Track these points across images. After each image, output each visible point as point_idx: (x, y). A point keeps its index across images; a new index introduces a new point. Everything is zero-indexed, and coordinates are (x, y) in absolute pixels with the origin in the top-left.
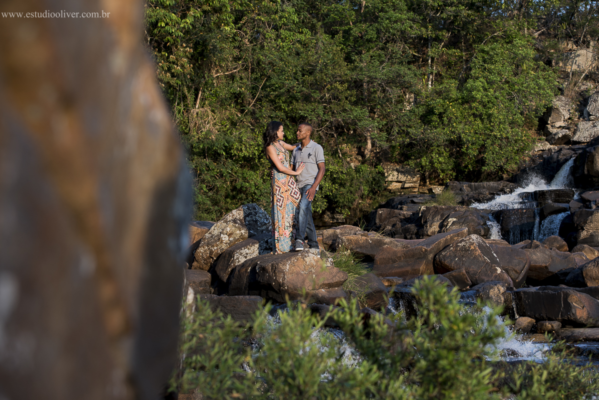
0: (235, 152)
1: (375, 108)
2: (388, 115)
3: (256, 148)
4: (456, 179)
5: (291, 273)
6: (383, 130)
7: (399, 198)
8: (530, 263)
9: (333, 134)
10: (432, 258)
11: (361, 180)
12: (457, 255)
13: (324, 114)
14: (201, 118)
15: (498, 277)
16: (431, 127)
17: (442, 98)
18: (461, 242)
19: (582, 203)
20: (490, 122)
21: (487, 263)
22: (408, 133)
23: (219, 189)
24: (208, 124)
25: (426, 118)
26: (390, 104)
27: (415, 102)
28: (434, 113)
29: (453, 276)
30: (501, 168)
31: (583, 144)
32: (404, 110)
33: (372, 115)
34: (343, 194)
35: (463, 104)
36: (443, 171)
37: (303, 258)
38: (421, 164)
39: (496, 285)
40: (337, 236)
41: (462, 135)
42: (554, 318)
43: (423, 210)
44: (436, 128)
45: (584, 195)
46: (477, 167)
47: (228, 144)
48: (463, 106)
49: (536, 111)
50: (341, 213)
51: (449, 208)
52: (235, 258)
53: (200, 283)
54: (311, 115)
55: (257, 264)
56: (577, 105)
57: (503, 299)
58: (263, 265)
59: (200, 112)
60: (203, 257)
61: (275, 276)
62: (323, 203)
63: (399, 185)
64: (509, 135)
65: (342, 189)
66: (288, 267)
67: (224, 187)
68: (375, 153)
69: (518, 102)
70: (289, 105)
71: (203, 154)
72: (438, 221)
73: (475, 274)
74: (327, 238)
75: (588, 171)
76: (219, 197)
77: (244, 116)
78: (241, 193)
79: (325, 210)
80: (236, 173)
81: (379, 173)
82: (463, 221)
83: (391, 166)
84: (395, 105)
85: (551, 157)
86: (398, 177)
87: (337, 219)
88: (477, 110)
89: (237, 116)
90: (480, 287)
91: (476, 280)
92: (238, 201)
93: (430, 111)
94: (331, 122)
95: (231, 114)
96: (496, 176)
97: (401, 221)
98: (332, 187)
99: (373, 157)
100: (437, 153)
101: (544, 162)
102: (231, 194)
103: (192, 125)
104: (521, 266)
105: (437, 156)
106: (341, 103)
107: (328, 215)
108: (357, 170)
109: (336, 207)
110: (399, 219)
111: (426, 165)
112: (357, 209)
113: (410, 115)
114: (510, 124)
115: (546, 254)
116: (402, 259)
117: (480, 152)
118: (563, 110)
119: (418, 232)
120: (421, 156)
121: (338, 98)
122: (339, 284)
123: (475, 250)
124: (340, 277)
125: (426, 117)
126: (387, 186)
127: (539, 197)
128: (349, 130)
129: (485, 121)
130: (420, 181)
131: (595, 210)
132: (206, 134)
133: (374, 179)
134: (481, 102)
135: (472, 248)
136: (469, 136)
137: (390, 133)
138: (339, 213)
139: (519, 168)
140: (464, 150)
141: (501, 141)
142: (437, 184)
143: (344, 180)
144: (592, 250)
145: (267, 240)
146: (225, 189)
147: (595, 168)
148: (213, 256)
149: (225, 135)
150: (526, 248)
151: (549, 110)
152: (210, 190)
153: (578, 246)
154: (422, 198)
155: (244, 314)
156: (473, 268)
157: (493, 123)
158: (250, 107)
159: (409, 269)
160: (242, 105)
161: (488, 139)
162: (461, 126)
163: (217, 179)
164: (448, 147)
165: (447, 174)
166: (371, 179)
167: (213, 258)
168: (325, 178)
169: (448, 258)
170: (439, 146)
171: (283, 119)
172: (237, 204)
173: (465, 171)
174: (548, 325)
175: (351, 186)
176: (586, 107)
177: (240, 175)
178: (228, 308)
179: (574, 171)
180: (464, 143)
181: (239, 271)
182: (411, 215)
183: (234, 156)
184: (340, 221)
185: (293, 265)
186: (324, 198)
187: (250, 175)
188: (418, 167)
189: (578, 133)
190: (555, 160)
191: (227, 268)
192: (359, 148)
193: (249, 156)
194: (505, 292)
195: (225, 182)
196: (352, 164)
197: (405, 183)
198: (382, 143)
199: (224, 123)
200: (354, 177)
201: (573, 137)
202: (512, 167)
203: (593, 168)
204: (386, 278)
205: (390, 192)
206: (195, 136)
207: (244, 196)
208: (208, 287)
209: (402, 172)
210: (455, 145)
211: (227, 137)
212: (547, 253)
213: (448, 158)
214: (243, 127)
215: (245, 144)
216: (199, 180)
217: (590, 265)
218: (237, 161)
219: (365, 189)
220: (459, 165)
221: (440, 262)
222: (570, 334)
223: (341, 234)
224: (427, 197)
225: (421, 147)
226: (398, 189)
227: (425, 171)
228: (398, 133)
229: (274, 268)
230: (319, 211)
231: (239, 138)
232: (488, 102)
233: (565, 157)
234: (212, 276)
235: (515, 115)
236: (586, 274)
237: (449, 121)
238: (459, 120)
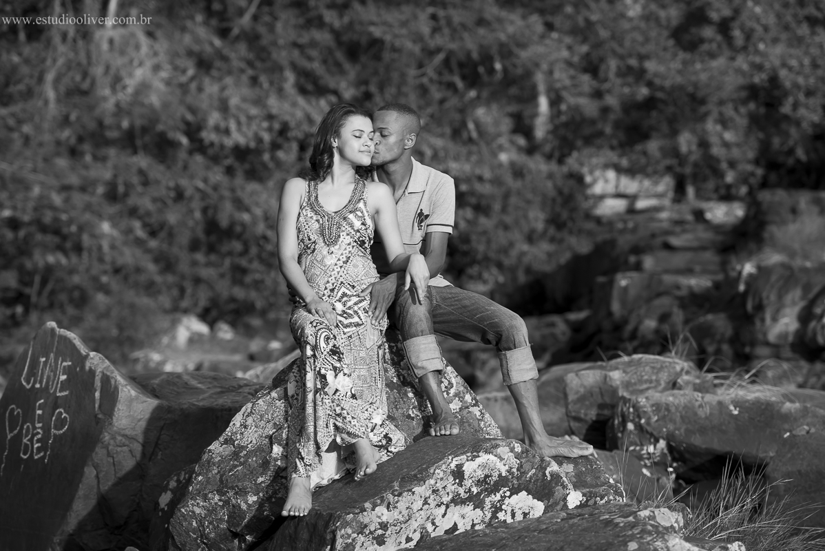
0: (212, 136)
3: (265, 125)
4: (765, 183)
11: (529, 196)
14: (121, 52)
16: (701, 55)
22: (642, 74)
23: (175, 230)
25: (687, 33)
28: (706, 21)
34: (485, 233)
36: (732, 164)
38: (677, 149)
40: (614, 391)
41: (783, 73)
43: (751, 275)
47: (193, 116)
59: (116, 39)
60: (203, 536)
63: (621, 205)
65: (482, 219)
67: (187, 225)
68: (558, 126)
70: (341, 13)
71: (130, 141)
72: (795, 304)
74: (581, 399)
76: (175, 249)
77: (231, 44)
78: (230, 239)
80: (215, 189)
81: (571, 175)
86: (618, 185)
89: (212, 44)
93: (697, 16)
94: (449, 54)
95: (197, 40)
97: (684, 303)
100: (719, 121)
102: (205, 239)
103: (98, 71)
105: (718, 128)
108: (518, 172)
110: (676, 301)
111: (690, 152)
112: (518, 267)
119: (736, 334)
120: (678, 129)
125: (687, 30)
126: (592, 209)
130: (673, 191)
132: (137, 93)
133: (560, 192)
136: (799, 73)
140: (785, 110)
142: (717, 197)
143: (486, 198)
145: (459, 467)
146: (189, 229)
148: (241, 529)
149: (184, 93)
152: (153, 234)
158: (245, 22)
160: (222, 16)
163: (168, 206)
164: (744, 105)
165: (741, 173)
166: (553, 192)
170: (723, 103)
171: (328, 48)
172: (220, 265)
173: (787, 164)
175: (504, 211)
177: (226, 193)
180: (787, 93)
183: (208, 145)
187: (252, 193)
188: (668, 156)
192: (518, 116)
193: (248, 145)
195: (188, 212)
196: (503, 158)
197: (636, 198)
199: (181, 63)
200: (511, 190)
205: (599, 223)
206: (108, 99)
207: (239, 247)
209: (628, 172)
211: (189, 99)
213: (746, 131)
214: (230, 73)
215: (235, 116)
216: (122, 210)
218: (215, 159)
219: (537, 218)
223: (627, 385)
226: (619, 214)
231: (220, 100)
237: (748, 39)
238: (773, 33)
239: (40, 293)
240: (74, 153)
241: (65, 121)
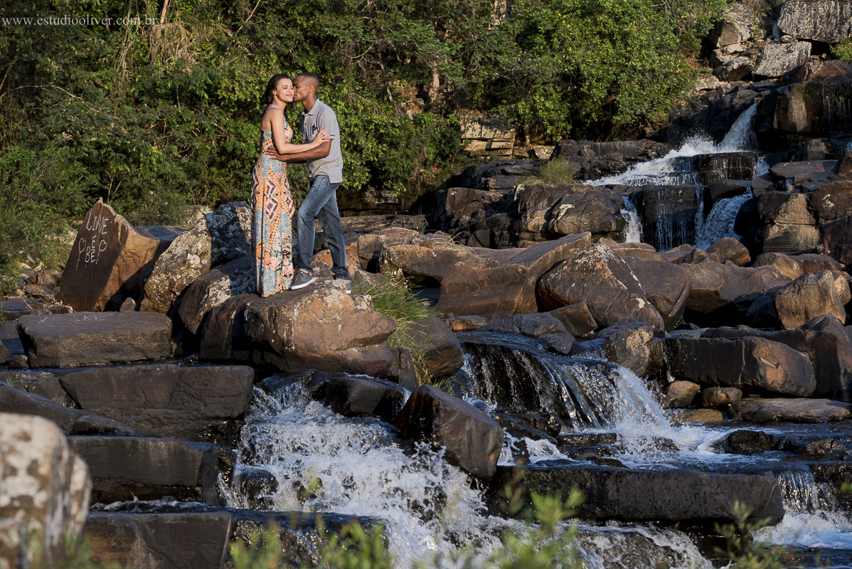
0: (224, 93)
1: (444, 23)
2: (465, 33)
3: (257, 87)
4: (573, 136)
5: (301, 324)
6: (458, 58)
7: (483, 165)
8: (691, 286)
9: (378, 65)
10: (533, 283)
11: (424, 138)
12: (575, 279)
13: (365, 32)
14: (169, 39)
15: (640, 314)
16: (533, 53)
17: (551, 8)
18: (580, 257)
19: (772, 181)
20: (626, 45)
21: (622, 292)
22: (496, 63)
23: (199, 152)
24: (179, 48)
25: (525, 39)
26: (469, 17)
27: (508, 12)
28: (537, 32)
29: (567, 314)
30: (643, 118)
31: (771, 80)
32: (491, 26)
33: (440, 33)
35: (583, 16)
36: (552, 123)
37: (322, 298)
38: (517, 112)
39: (636, 329)
41: (582, 67)
42: (730, 383)
43: (521, 191)
44: (541, 55)
45: (774, 169)
46: (605, 115)
47: (212, 80)
48: (583, 20)
49: (698, 27)
50: (392, 189)
51: (561, 188)
52: (210, 295)
53: (154, 335)
54: (344, 34)
55: (245, 307)
56: (763, 17)
57: (648, 352)
58: (255, 309)
59: (166, 30)
60: (158, 292)
61: (276, 328)
62: (363, 173)
63: (483, 145)
64: (655, 66)
65: (393, 151)
66: (296, 312)
67: (207, 149)
68: (445, 94)
69: (669, 13)
70: (308, 18)
71: (172, 96)
72: (543, 209)
73: (603, 310)
74: (366, 248)
75: (779, 124)
76: (199, 164)
77: (238, 35)
78: (233, 158)
79: (367, 185)
80: (225, 126)
81: (452, 125)
82: (583, 208)
83: (471, 114)
84: (476, 18)
85: (721, 101)
86: (481, 132)
87: (386, 199)
88: (605, 27)
89: (227, 35)
90: (611, 333)
91: (605, 319)
92: (230, 171)
93: (532, 29)
94: (376, 46)
95: (217, 32)
96: (635, 130)
97: (486, 207)
98: (378, 148)
99: (442, 100)
100: (543, 95)
101: (710, 108)
102: (218, 159)
103: (154, 50)
104: (677, 292)
105: (543, 100)
106: (392, 15)
107: (371, 192)
108: (417, 121)
109: (384, 180)
110: (482, 205)
111: (525, 114)
112: (416, 182)
113: (500, 34)
114: (657, 48)
115: (717, 272)
116: (486, 285)
117: (610, 93)
118: (740, 25)
119: (512, 225)
120: (518, 99)
121: (386, 6)
122: (381, 339)
123: (603, 269)
124: (383, 327)
125: (525, 37)
126: (464, 147)
127: (703, 164)
128: (404, 57)
129: (617, 45)
130: (516, 138)
131: (792, 192)
132: (177, 65)
133: (444, 136)
134: (612, 14)
135: (599, 266)
136: (593, 67)
137: (469, 63)
138: (389, 189)
139: (670, 118)
140: (584, 89)
141: (643, 75)
142: (543, 142)
143: (396, 138)
144: (788, 262)
146: (208, 152)
147: (790, 119)
148: (174, 290)
149: (207, 66)
150: (684, 261)
151: (719, 27)
152: (183, 154)
153: (767, 255)
154: (518, 167)
155: (222, 397)
156: (600, 299)
157: (631, 46)
158: (248, 22)
159: (496, 300)
160: (234, 18)
161: (622, 72)
162: (580, 52)
163: (195, 136)
164: (559, 85)
165: (558, 128)
166: (439, 135)
167: (174, 293)
168: (367, 135)
169: (559, 283)
170: (546, 83)
171: (299, 40)
172: (227, 176)
173: (586, 123)
174: (721, 394)
175: (407, 147)
176: (777, 21)
177: (232, 130)
178: (196, 387)
179: (756, 123)
180: (585, 79)
181: (216, 317)
182: (501, 199)
183: (221, 99)
184: (390, 201)
185: (305, 309)
186: (365, 166)
187: (248, 131)
188: (512, 116)
189: (764, 63)
190: (727, 106)
191: (197, 311)
192: (420, 87)
193: (246, 100)
194: (651, 340)
195: (208, 141)
196: (409, 113)
197: (492, 141)
198: (456, 79)
199: (206, 46)
200: (412, 133)
201: (756, 68)
202: (659, 116)
203: (786, 119)
204: (460, 317)
205: (468, 156)
206: (159, 68)
207: (239, 164)
208: (167, 343)
209: (487, 125)
210: (572, 81)
211: (210, 70)
212: (718, 269)
213: (560, 102)
214: (236, 53)
215: (239, 82)
216: (166, 138)
217: (786, 291)
218: (226, 108)
219: (430, 152)
220: (577, 112)
221: (546, 289)
222: (757, 409)
224: (527, 164)
225: (517, 85)
226: (481, 151)
227: (523, 123)
228: (480, 63)
229: (274, 316)
230: (357, 187)
231: (230, 71)
232: (623, 14)
233: (743, 101)
234: (174, 323)
235: (666, 34)
236: (781, 306)
237: (562, 44)
238: (578, 41)
239: (113, 189)
240: (138, 102)
241: (133, 83)
